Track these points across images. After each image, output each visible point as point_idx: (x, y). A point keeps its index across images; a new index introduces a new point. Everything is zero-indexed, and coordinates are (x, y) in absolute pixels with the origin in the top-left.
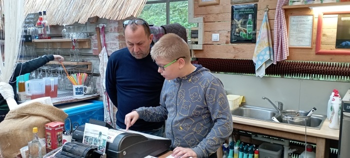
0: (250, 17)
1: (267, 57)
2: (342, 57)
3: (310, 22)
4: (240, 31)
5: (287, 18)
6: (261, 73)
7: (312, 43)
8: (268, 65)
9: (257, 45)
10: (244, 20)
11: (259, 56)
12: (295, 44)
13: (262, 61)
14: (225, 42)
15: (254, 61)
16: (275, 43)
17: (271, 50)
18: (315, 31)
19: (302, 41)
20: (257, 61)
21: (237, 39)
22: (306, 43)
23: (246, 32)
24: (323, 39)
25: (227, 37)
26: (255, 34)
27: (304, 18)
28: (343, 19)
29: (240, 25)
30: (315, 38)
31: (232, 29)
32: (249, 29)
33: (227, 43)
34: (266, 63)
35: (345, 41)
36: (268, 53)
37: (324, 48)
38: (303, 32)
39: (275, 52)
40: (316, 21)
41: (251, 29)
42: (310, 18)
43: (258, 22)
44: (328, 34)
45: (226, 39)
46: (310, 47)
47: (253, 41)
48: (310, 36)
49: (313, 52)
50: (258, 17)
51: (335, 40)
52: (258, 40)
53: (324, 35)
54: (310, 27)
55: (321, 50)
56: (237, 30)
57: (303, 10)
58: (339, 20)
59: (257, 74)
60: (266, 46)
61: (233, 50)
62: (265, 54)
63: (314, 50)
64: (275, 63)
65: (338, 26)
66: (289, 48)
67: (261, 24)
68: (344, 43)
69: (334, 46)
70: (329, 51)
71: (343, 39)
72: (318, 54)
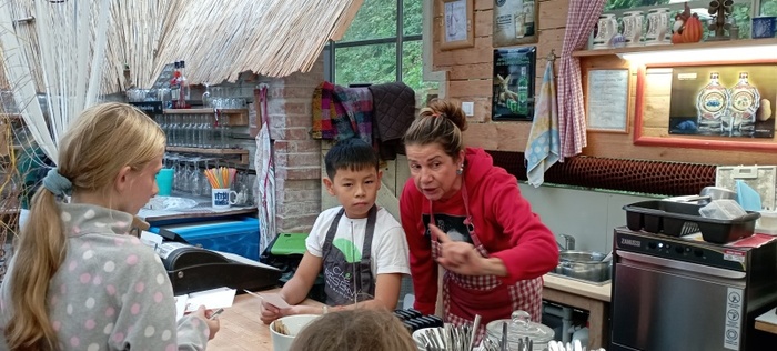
0: (523, 71)
1: (546, 150)
2: (681, 152)
3: (623, 83)
5: (583, 74)
6: (536, 178)
7: (628, 123)
8: (550, 165)
9: (534, 125)
10: (514, 78)
11: (534, 146)
12: (598, 124)
13: (538, 155)
14: (482, 119)
15: (526, 156)
18: (633, 100)
19: (610, 118)
20: (531, 157)
21: (501, 113)
22: (618, 123)
23: (516, 99)
24: (646, 116)
25: (487, 108)
26: (532, 104)
27: (614, 75)
28: (681, 76)
29: (506, 87)
30: (633, 113)
31: (494, 94)
32: (522, 93)
33: (486, 120)
34: (545, 160)
35: (685, 119)
37: (649, 134)
38: (613, 102)
40: (634, 79)
41: (525, 94)
42: (624, 74)
43: (537, 82)
44: (655, 106)
45: (484, 111)
46: (624, 131)
47: (529, 117)
48: (623, 110)
49: (630, 138)
50: (538, 71)
51: (666, 118)
52: (536, 115)
53: (649, 108)
54: (624, 92)
55: (643, 138)
56: (502, 95)
57: (610, 60)
58: (674, 78)
59: (530, 181)
61: (496, 134)
63: (631, 136)
64: (562, 161)
65: (673, 91)
66: (588, 132)
67: (541, 84)
68: (683, 125)
69: (666, 131)
70: (657, 138)
71: (683, 116)
72: (638, 144)
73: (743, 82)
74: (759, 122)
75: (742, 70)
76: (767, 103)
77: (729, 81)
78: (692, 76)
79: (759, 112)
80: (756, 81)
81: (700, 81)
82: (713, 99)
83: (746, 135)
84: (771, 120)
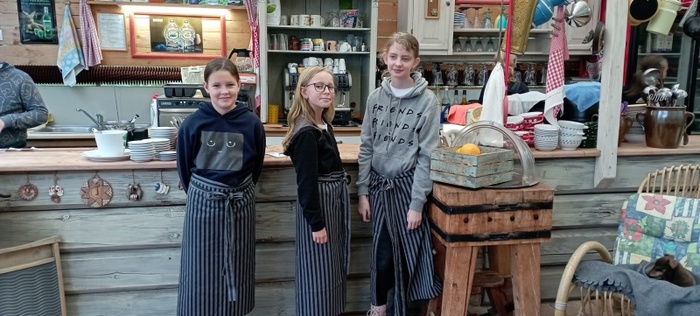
0: (46, 10)
1: (76, 62)
2: (158, 61)
3: (121, 21)
4: (33, 27)
5: (94, 15)
6: (71, 81)
7: (127, 46)
8: (79, 71)
9: (61, 46)
10: (38, 14)
11: (65, 60)
12: (108, 46)
13: (70, 66)
14: (12, 42)
15: (60, 67)
16: (83, 45)
17: (80, 51)
18: (128, 32)
19: (115, 43)
20: (64, 67)
21: (30, 38)
22: (120, 45)
23: (43, 29)
24: (138, 41)
25: (15, 34)
26: (56, 33)
27: (114, 17)
28: (154, 20)
29: (32, 20)
30: (129, 39)
31: (21, 25)
32: (46, 24)
33: (15, 43)
34: (76, 68)
35: (160, 43)
36: (76, 56)
37: (140, 52)
38: (116, 33)
39: (85, 55)
40: (127, 20)
41: (50, 26)
42: (121, 17)
43: (58, 18)
44: (141, 36)
45: (13, 37)
46: (125, 50)
47: (54, 41)
48: (123, 38)
49: (129, 55)
50: (57, 10)
51: (149, 43)
52: (60, 40)
53: (138, 37)
54: (122, 27)
55: (138, 54)
56: (29, 26)
57: (112, 8)
58: (151, 21)
59: (66, 83)
60: (72, 48)
61: (26, 53)
62: (73, 57)
63: (129, 53)
64: (87, 69)
65: (152, 28)
66: (103, 51)
67: (63, 20)
68: (159, 46)
69: (149, 49)
70: (145, 54)
71: (157, 42)
72: (135, 57)
73: (186, 25)
74: (196, 45)
75: (185, 19)
76: (198, 36)
77: (179, 24)
78: (161, 20)
79: (195, 40)
80: (192, 24)
81: (165, 23)
82: (173, 33)
83: (191, 52)
84: (201, 44)
